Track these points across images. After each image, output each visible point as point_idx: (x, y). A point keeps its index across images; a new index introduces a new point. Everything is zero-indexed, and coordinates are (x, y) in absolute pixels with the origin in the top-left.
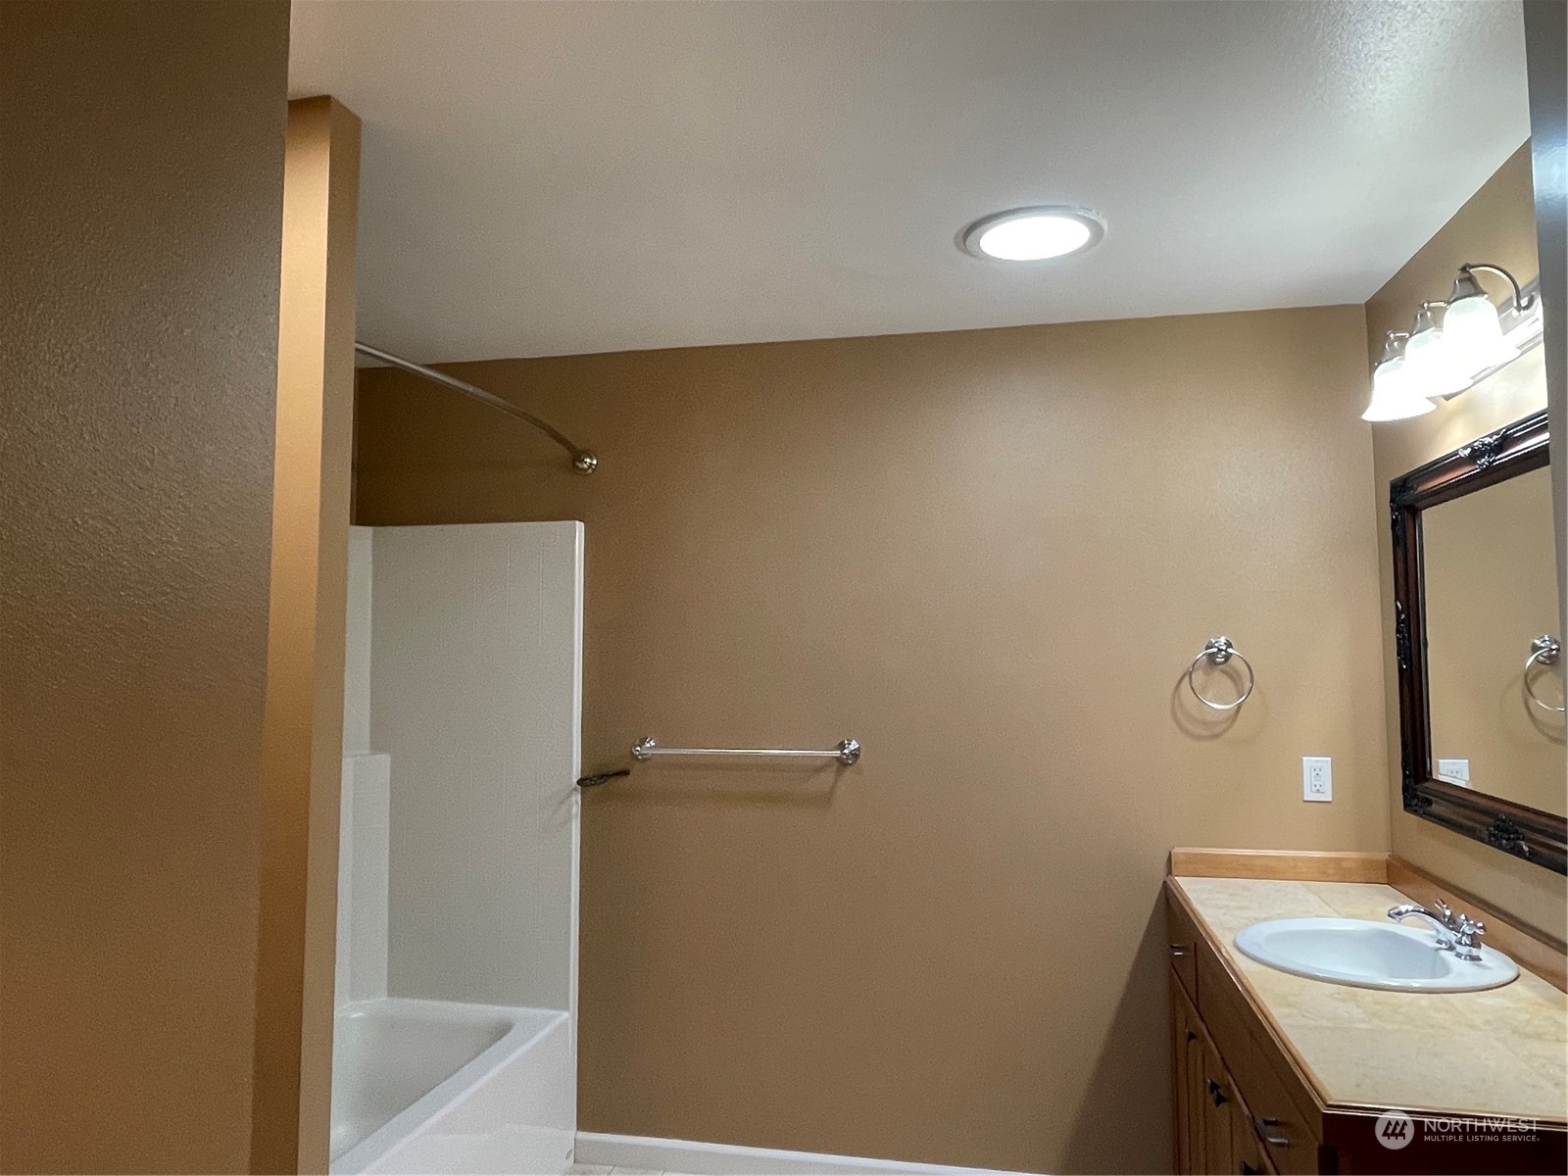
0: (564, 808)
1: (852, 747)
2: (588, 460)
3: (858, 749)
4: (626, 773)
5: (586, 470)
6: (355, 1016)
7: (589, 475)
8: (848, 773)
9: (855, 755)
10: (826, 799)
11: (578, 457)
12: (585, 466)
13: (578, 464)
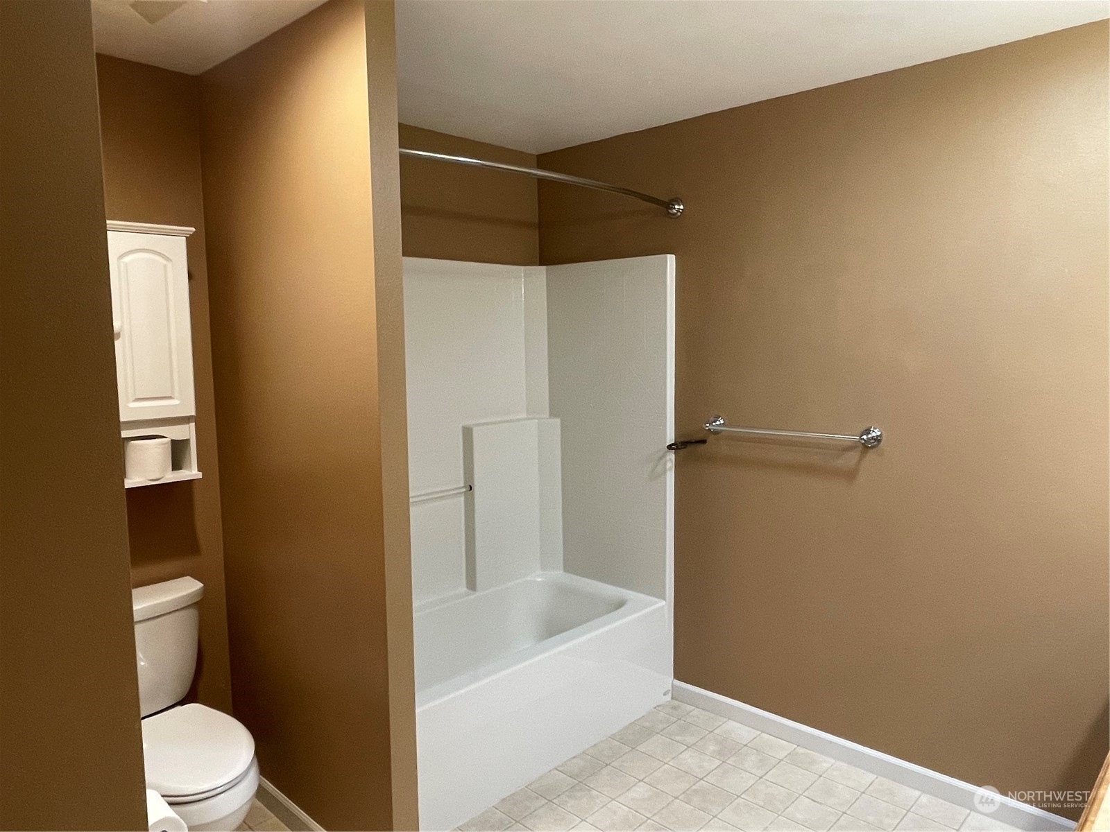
0: (662, 462)
1: (874, 434)
2: (676, 207)
3: (880, 436)
4: (704, 442)
5: (676, 214)
6: (539, 580)
7: (679, 216)
8: (871, 455)
9: (878, 440)
10: (851, 475)
11: (669, 205)
12: (675, 211)
13: (670, 211)
